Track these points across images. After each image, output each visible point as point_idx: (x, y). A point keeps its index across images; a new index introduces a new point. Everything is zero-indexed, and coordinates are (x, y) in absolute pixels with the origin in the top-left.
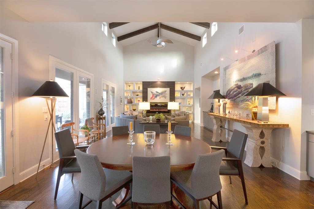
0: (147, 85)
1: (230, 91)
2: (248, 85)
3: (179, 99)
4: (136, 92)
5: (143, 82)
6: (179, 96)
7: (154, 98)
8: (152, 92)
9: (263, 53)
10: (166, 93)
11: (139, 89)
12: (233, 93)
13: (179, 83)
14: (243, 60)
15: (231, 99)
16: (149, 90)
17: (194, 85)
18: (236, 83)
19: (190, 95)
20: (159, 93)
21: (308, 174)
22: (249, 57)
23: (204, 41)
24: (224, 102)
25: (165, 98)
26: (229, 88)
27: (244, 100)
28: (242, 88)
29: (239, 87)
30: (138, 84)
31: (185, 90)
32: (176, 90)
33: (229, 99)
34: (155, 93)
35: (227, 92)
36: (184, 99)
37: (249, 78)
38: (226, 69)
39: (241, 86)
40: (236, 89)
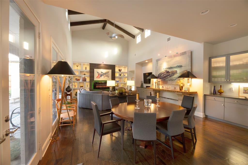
0: (93, 66)
1: (160, 74)
2: (174, 71)
3: (117, 78)
4: (84, 72)
5: (90, 64)
6: (118, 76)
7: (99, 77)
8: (98, 72)
9: (184, 55)
10: (109, 73)
11: (86, 69)
12: (163, 75)
13: (118, 66)
14: (171, 57)
15: (162, 79)
16: (96, 70)
17: (128, 69)
18: (166, 70)
19: (125, 75)
20: (103, 73)
21: (205, 114)
22: (175, 56)
23: (138, 39)
24: (158, 81)
25: (108, 77)
26: (160, 73)
27: (171, 80)
28: (170, 73)
29: (168, 72)
30: (85, 65)
31: (121, 71)
32: (116, 71)
33: (160, 79)
34: (101, 73)
35: (159, 75)
36: (120, 78)
37: (175, 67)
38: (158, 61)
39: (169, 71)
40: (165, 73)
